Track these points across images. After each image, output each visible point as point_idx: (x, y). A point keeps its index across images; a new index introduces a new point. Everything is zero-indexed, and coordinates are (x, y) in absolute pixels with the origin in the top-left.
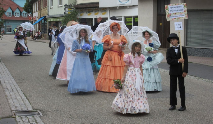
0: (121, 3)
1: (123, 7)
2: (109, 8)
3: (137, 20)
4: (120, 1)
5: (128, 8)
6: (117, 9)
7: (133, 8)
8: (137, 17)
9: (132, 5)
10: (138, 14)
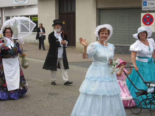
0: (17, 2)
1: (19, 6)
2: (5, 7)
3: (37, 19)
4: (16, 1)
5: (26, 8)
6: (13, 9)
7: (30, 7)
8: (37, 16)
9: (29, 4)
10: (38, 13)
